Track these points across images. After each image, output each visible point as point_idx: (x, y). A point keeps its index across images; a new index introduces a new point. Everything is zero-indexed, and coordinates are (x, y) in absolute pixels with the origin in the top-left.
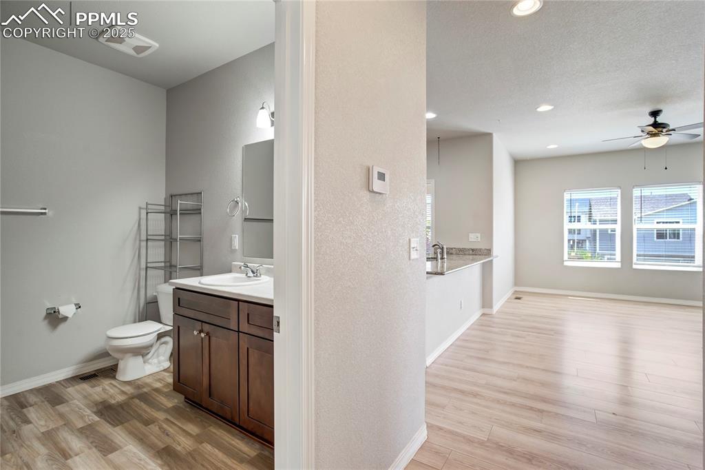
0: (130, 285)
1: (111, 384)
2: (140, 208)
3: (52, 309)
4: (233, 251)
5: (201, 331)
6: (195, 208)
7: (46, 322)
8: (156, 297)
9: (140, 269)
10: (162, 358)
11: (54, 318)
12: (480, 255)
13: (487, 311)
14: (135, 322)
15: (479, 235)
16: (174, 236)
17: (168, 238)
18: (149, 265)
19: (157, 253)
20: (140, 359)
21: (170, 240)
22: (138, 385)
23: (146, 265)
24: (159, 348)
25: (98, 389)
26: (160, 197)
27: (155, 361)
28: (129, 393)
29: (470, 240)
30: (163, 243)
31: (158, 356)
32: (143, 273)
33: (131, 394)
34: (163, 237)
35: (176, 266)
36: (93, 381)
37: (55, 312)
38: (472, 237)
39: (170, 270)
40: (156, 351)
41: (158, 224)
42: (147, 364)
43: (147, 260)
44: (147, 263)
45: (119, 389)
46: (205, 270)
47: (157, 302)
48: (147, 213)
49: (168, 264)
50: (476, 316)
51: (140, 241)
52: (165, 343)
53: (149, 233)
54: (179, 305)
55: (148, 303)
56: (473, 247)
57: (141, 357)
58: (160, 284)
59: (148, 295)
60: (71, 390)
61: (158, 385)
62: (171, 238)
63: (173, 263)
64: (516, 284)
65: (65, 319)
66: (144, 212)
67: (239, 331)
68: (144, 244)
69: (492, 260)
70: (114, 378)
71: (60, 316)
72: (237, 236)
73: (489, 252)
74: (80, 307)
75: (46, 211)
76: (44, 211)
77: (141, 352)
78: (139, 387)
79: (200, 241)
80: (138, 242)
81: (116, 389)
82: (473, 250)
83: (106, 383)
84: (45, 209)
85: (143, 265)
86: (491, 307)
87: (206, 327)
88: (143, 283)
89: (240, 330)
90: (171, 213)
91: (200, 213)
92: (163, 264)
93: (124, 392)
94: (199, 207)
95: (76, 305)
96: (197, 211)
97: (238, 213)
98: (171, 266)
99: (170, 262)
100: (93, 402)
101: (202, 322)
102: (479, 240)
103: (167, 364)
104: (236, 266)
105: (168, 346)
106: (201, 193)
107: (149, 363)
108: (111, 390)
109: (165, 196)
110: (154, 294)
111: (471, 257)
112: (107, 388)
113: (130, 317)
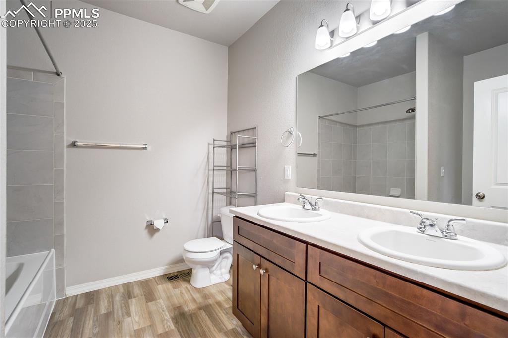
0: (201, 206)
1: (186, 287)
2: (209, 144)
3: (150, 221)
4: (286, 181)
5: (260, 266)
6: (251, 142)
7: (146, 231)
8: (219, 217)
9: (209, 193)
10: (223, 270)
11: (151, 228)
14: (205, 238)
16: (233, 167)
17: (229, 168)
18: (215, 191)
19: (221, 180)
20: (207, 271)
21: (231, 171)
22: (206, 294)
23: (213, 190)
24: (221, 262)
25: (177, 291)
26: (223, 135)
27: (218, 272)
28: (198, 302)
30: (225, 172)
31: (221, 268)
32: (211, 196)
33: (200, 303)
34: (225, 168)
35: (235, 193)
36: (175, 282)
37: (151, 224)
39: (231, 196)
40: (219, 264)
41: (222, 157)
42: (212, 274)
43: (213, 187)
44: (213, 189)
45: (192, 295)
46: (259, 198)
47: (220, 221)
48: (214, 148)
49: (229, 190)
51: (209, 170)
52: (226, 258)
53: (215, 165)
54: (238, 234)
55: (214, 222)
57: (208, 268)
58: (223, 206)
59: (214, 215)
60: (160, 288)
61: (220, 298)
62: (231, 169)
63: (233, 190)
65: (158, 230)
66: (211, 147)
67: (306, 281)
68: (211, 173)
70: (189, 282)
71: (155, 228)
72: (290, 166)
74: (167, 222)
75: (146, 146)
76: (145, 146)
77: (208, 265)
78: (206, 297)
79: (255, 171)
80: (207, 171)
81: (190, 295)
83: (183, 285)
84: (146, 145)
85: (211, 191)
87: (266, 264)
88: (210, 205)
89: (308, 280)
90: (232, 148)
91: (255, 146)
92: (225, 190)
93: (194, 300)
94: (254, 141)
95: (165, 219)
96: (252, 145)
97: (292, 142)
98: (231, 192)
99: (230, 188)
100: (172, 305)
101: (262, 256)
103: (227, 276)
104: (289, 196)
105: (229, 260)
106: (256, 128)
107: (214, 274)
108: (186, 295)
109: (227, 134)
110: (219, 215)
112: (184, 292)
113: (201, 233)
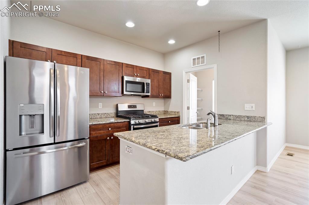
12: (254, 121)
13: (261, 168)
15: (254, 105)
29: (245, 109)
38: (248, 107)
50: (251, 173)
56: (248, 115)
64: (287, 140)
69: (266, 128)
73: (263, 120)
82: (248, 117)
86: (265, 165)
102: (254, 109)
111: (246, 123)
